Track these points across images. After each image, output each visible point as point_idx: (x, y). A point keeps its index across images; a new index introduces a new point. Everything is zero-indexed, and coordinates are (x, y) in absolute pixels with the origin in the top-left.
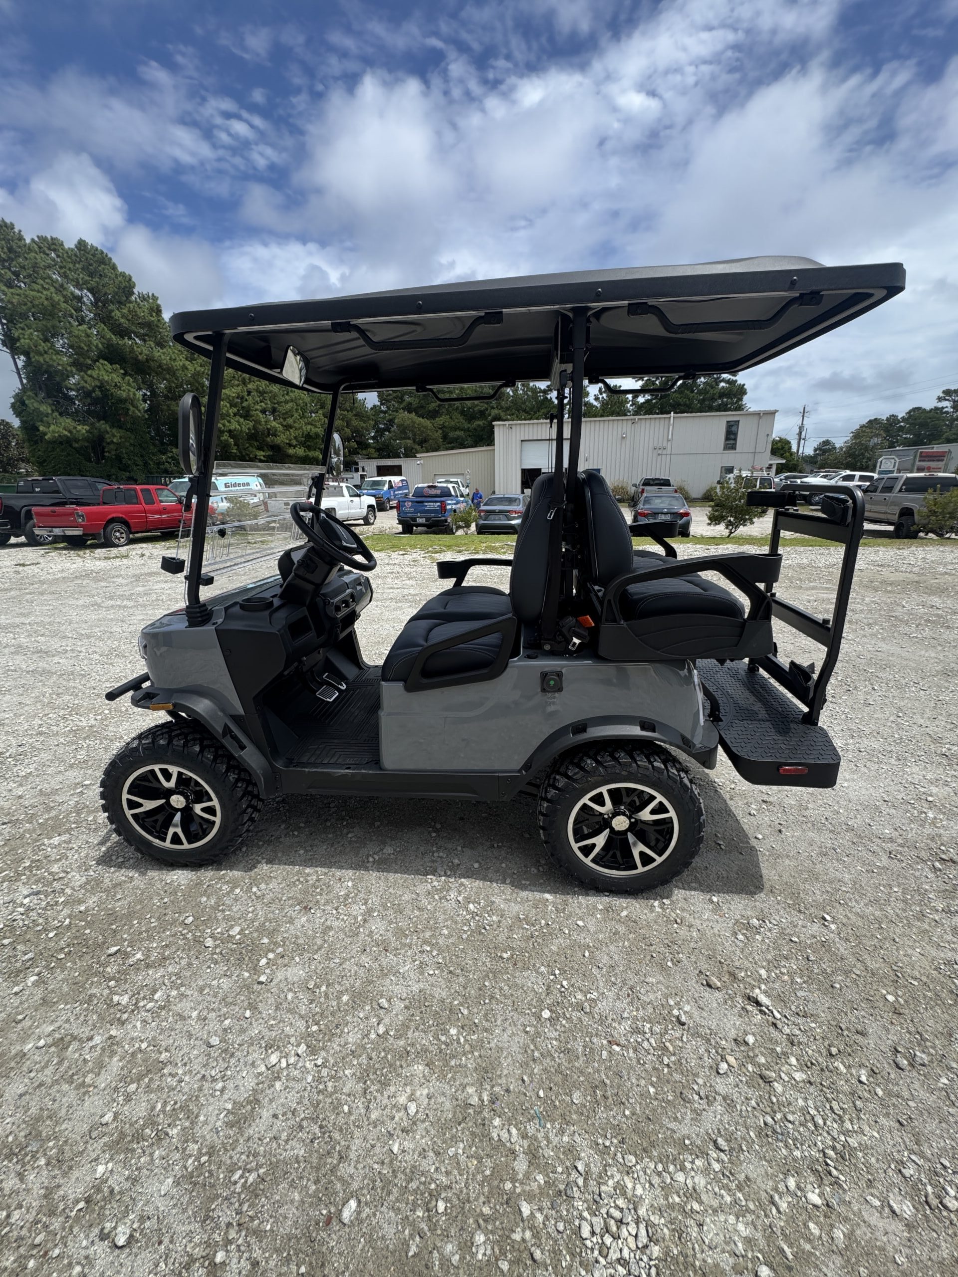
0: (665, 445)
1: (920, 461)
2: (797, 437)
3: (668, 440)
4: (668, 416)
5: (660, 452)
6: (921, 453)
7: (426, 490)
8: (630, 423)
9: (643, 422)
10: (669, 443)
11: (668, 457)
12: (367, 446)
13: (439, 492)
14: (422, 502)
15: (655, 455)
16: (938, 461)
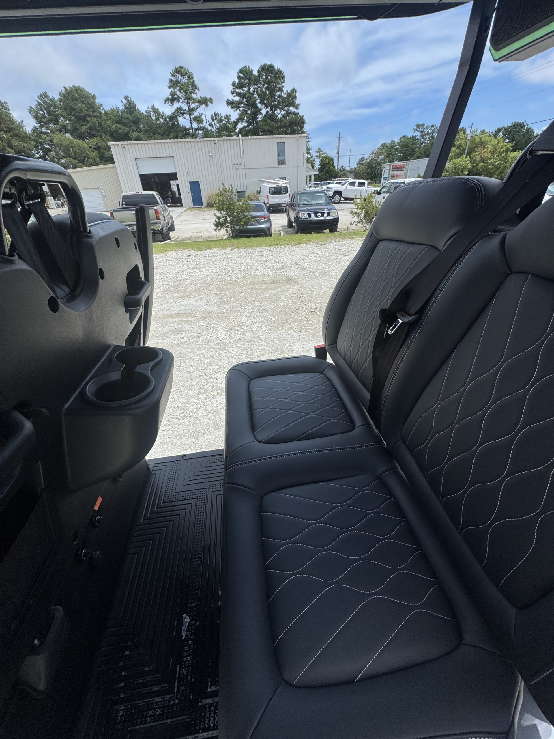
0: (240, 161)
1: (392, 171)
2: (337, 155)
3: (241, 158)
4: (238, 138)
5: (237, 167)
6: (393, 165)
8: (213, 143)
9: (222, 142)
10: (243, 160)
11: (244, 170)
15: (235, 170)
16: (401, 171)
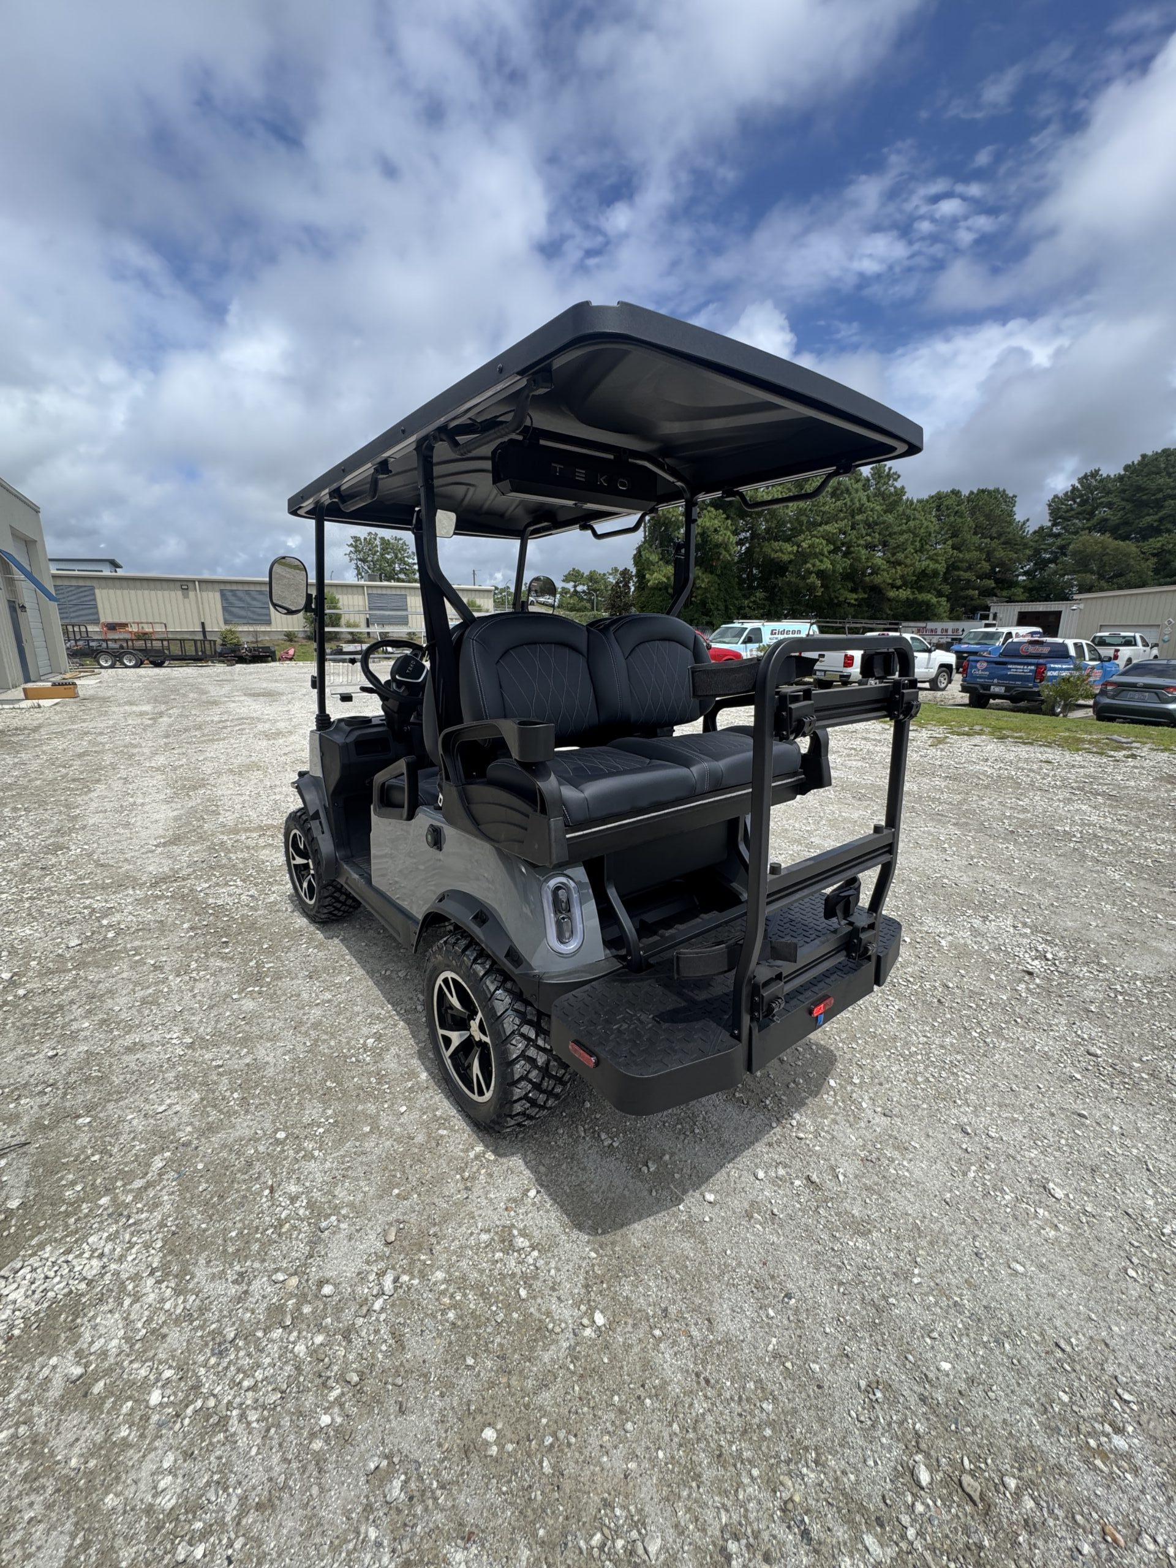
7: (1024, 647)
12: (1014, 584)
13: (1046, 650)
14: (1005, 663)
